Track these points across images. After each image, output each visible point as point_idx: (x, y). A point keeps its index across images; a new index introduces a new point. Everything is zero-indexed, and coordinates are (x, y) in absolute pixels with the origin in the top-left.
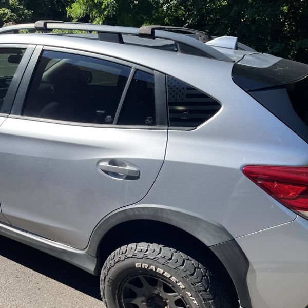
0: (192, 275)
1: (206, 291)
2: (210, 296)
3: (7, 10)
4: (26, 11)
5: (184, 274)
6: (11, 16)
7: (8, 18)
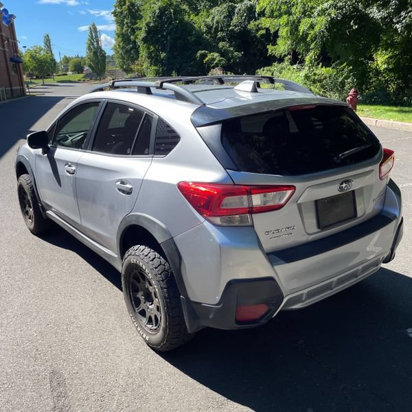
0: (156, 268)
1: (163, 281)
2: (165, 286)
3: (216, 55)
4: (236, 53)
5: (151, 267)
6: (220, 61)
7: (216, 64)
